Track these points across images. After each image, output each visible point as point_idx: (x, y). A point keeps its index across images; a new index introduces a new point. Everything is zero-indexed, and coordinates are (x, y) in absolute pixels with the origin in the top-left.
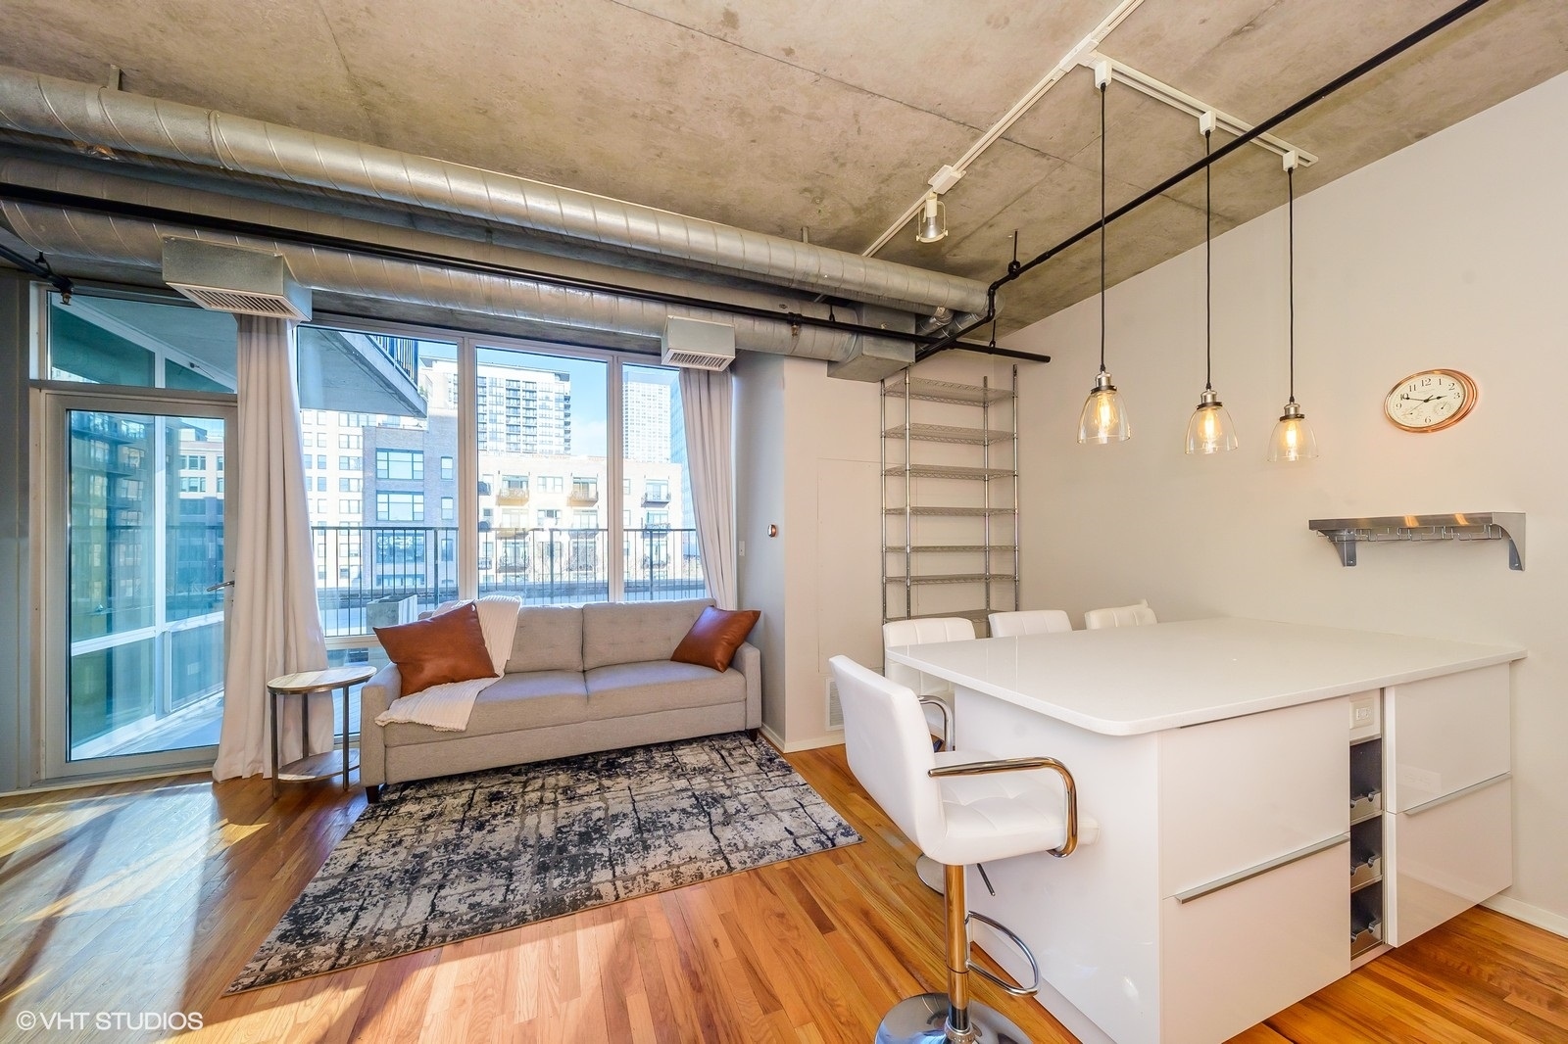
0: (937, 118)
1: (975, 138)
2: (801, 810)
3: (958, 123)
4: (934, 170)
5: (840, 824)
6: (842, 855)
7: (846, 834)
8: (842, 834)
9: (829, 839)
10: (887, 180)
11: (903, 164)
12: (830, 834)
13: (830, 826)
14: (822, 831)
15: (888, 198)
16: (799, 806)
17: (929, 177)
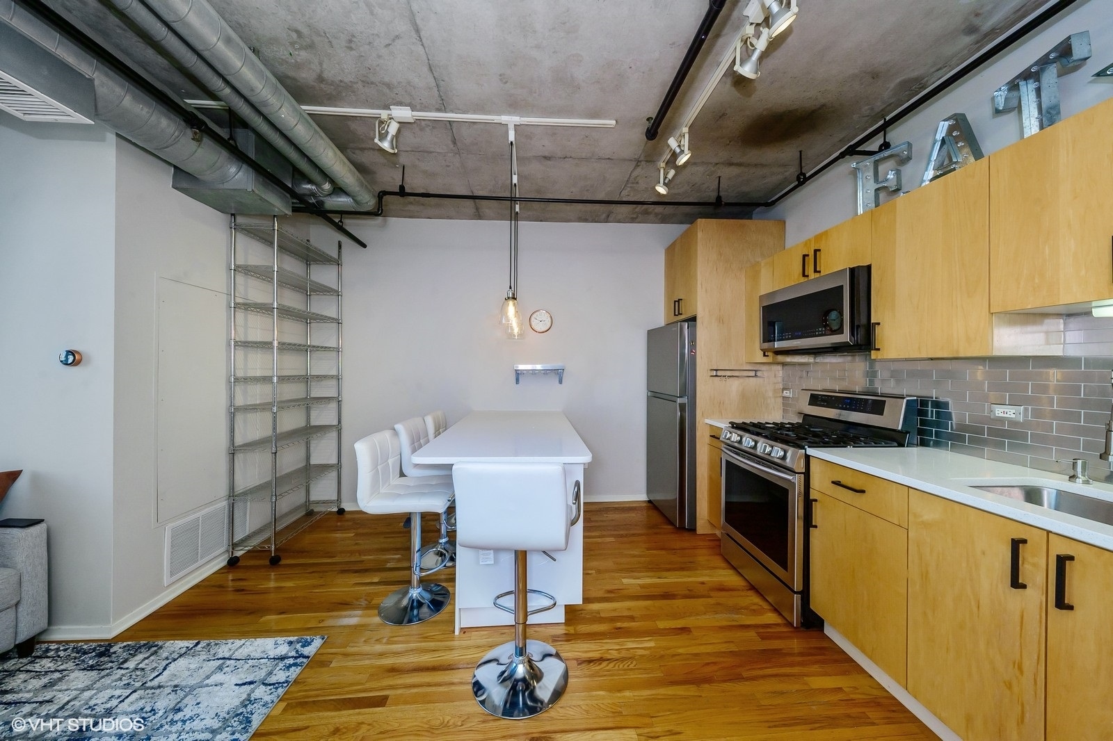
0: (435, 84)
1: (439, 110)
2: (228, 662)
3: (440, 96)
4: (400, 104)
5: (290, 643)
6: (324, 658)
7: (306, 644)
8: (303, 646)
9: (296, 658)
10: (367, 83)
11: (389, 86)
12: (293, 654)
13: (283, 649)
14: (282, 658)
15: (354, 92)
16: (221, 661)
17: (394, 105)
